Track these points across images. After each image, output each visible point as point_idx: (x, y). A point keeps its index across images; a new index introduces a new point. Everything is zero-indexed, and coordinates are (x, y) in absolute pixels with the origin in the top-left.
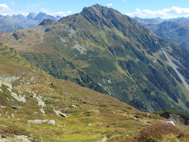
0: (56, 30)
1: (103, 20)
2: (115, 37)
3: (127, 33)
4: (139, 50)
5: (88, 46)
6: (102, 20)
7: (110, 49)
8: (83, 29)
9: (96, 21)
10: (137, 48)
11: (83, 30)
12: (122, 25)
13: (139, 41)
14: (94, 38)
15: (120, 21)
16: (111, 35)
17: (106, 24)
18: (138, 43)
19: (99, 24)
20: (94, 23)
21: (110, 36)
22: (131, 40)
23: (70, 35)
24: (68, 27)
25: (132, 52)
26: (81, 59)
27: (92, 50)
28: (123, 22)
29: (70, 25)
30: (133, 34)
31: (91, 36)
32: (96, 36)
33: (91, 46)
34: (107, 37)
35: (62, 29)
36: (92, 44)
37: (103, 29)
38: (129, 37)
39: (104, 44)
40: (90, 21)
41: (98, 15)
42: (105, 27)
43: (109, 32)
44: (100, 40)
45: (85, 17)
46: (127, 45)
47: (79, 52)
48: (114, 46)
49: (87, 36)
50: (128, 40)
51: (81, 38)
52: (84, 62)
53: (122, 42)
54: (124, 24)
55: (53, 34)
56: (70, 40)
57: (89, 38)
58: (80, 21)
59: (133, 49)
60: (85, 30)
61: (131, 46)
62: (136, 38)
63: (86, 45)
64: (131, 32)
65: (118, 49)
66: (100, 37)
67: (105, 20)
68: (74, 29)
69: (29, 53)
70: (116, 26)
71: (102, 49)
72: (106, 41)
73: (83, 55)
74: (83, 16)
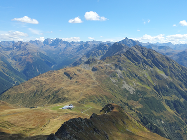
0: (104, 70)
1: (144, 59)
2: (158, 77)
3: (169, 72)
4: (182, 89)
5: (135, 85)
6: (143, 60)
7: (155, 88)
8: (128, 69)
9: (137, 61)
10: (180, 88)
11: (129, 70)
12: (163, 65)
13: (181, 80)
14: (139, 78)
15: (160, 61)
16: (154, 74)
17: (147, 64)
18: (180, 82)
19: (141, 64)
20: (137, 63)
21: (153, 76)
22: (174, 79)
23: (118, 75)
24: (114, 67)
25: (176, 92)
26: (133, 99)
27: (140, 89)
28: (163, 62)
29: (116, 66)
30: (174, 74)
31: (136, 75)
32: (141, 75)
33: (138, 85)
34: (150, 76)
35: (109, 70)
36: (138, 83)
37: (145, 68)
38: (171, 77)
39: (149, 84)
40: (132, 61)
41: (139, 55)
42: (147, 67)
43: (151, 72)
44: (145, 80)
45: (128, 58)
46: (171, 85)
47: (129, 92)
48: (159, 85)
49: (132, 76)
50: (171, 79)
51: (128, 78)
52: (135, 101)
53: (166, 81)
54: (164, 64)
55: (102, 74)
56: (119, 80)
57: (135, 78)
58: (124, 61)
59: (177, 89)
60: (130, 70)
61: (175, 86)
62: (177, 78)
63: (133, 84)
64: (172, 71)
65: (163, 88)
66: (144, 76)
67: (146, 60)
68: (121, 69)
69: (93, 96)
70: (158, 66)
71: (148, 88)
72: (150, 80)
73: (133, 95)
74: (126, 56)
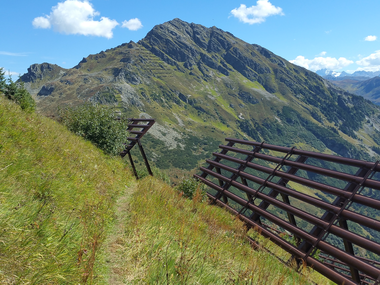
0: (76, 86)
1: (201, 54)
2: (246, 96)
3: (274, 82)
4: (320, 125)
5: (181, 124)
6: (199, 57)
7: (244, 126)
8: (156, 79)
9: (183, 58)
10: (315, 121)
11: (157, 83)
12: (255, 66)
13: (310, 102)
14: (191, 103)
15: (247, 55)
16: (235, 90)
17: (212, 65)
18: (310, 107)
19: (195, 67)
20: (181, 64)
21: (233, 95)
22: (291, 100)
23: (124, 98)
24: (110, 78)
25: (306, 132)
26: (176, 165)
27: (197, 134)
28: (255, 59)
29: (116, 72)
30: (290, 85)
31: (181, 96)
32: (196, 96)
33: (190, 123)
34: (225, 97)
35: (93, 84)
36: (190, 118)
37: (206, 78)
38: (283, 94)
39: (224, 116)
40: (168, 61)
41: (187, 43)
42: (212, 72)
43: (226, 85)
44: (209, 107)
45: (153, 51)
46: (286, 114)
47: (162, 143)
48: (253, 120)
49: (170, 97)
50: (282, 100)
51: (155, 104)
52: (184, 171)
53: (272, 107)
54: (258, 62)
55: (69, 97)
56: (125, 111)
57: (178, 103)
58: (142, 59)
59: (305, 123)
60: (163, 83)
61: (299, 116)
62: (301, 96)
63: (175, 121)
64: (282, 80)
65: (267, 126)
66: (206, 98)
67: (209, 56)
68: (131, 79)
70: (241, 69)
71: (223, 128)
72: (225, 106)
73: (177, 152)
74: (147, 47)
